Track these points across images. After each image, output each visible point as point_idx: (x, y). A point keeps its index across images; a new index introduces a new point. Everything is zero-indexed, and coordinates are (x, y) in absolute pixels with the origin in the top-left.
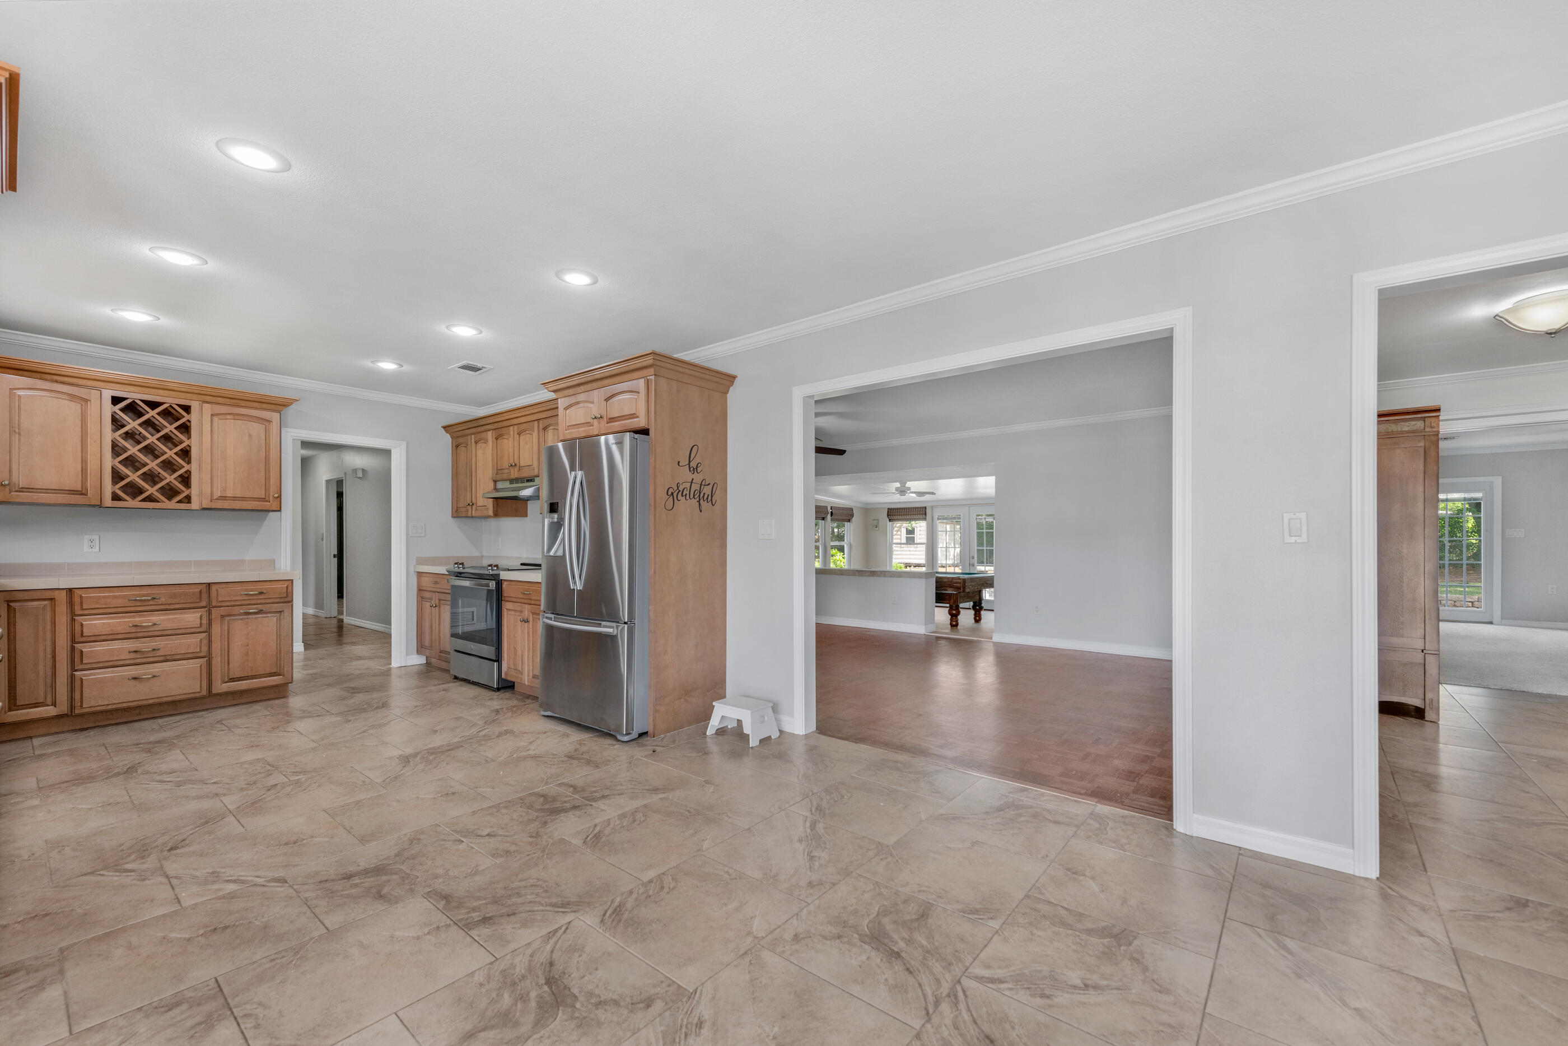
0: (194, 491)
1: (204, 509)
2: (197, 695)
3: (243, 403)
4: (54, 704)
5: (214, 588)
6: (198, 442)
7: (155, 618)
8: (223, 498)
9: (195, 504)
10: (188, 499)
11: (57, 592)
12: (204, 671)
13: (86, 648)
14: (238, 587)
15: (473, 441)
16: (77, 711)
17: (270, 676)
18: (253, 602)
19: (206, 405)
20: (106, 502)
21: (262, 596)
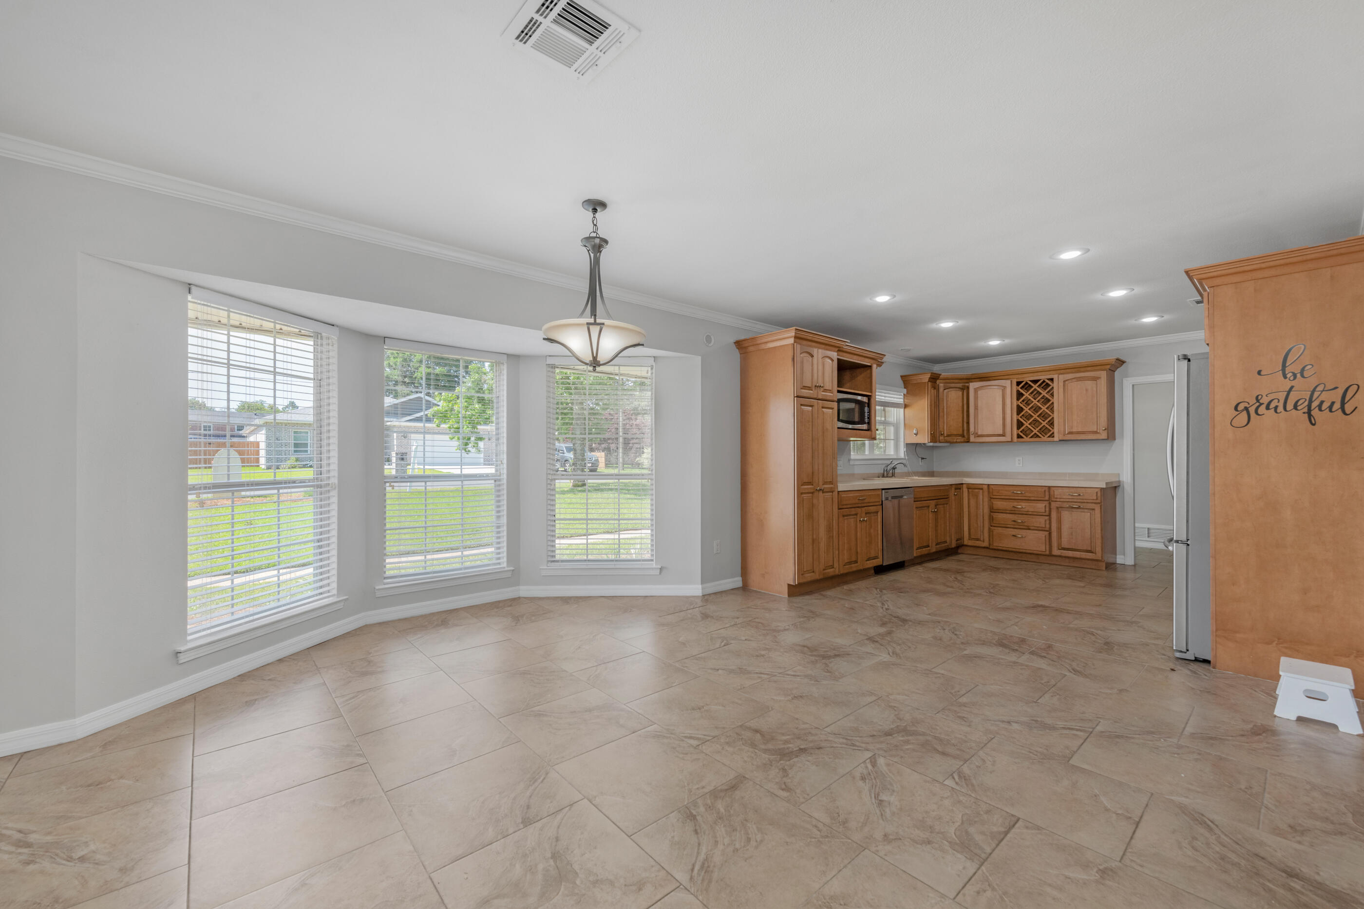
0: (1056, 430)
1: (1060, 440)
2: (1044, 553)
3: (1082, 369)
4: (984, 541)
5: (1052, 488)
6: (1058, 400)
7: (1023, 504)
8: (1072, 433)
9: (1056, 438)
10: (1052, 436)
11: (984, 486)
12: (1047, 540)
13: (995, 515)
14: (1066, 490)
16: (991, 547)
17: (1087, 552)
18: (1075, 500)
19: (1062, 376)
20: (1017, 439)
21: (1080, 497)
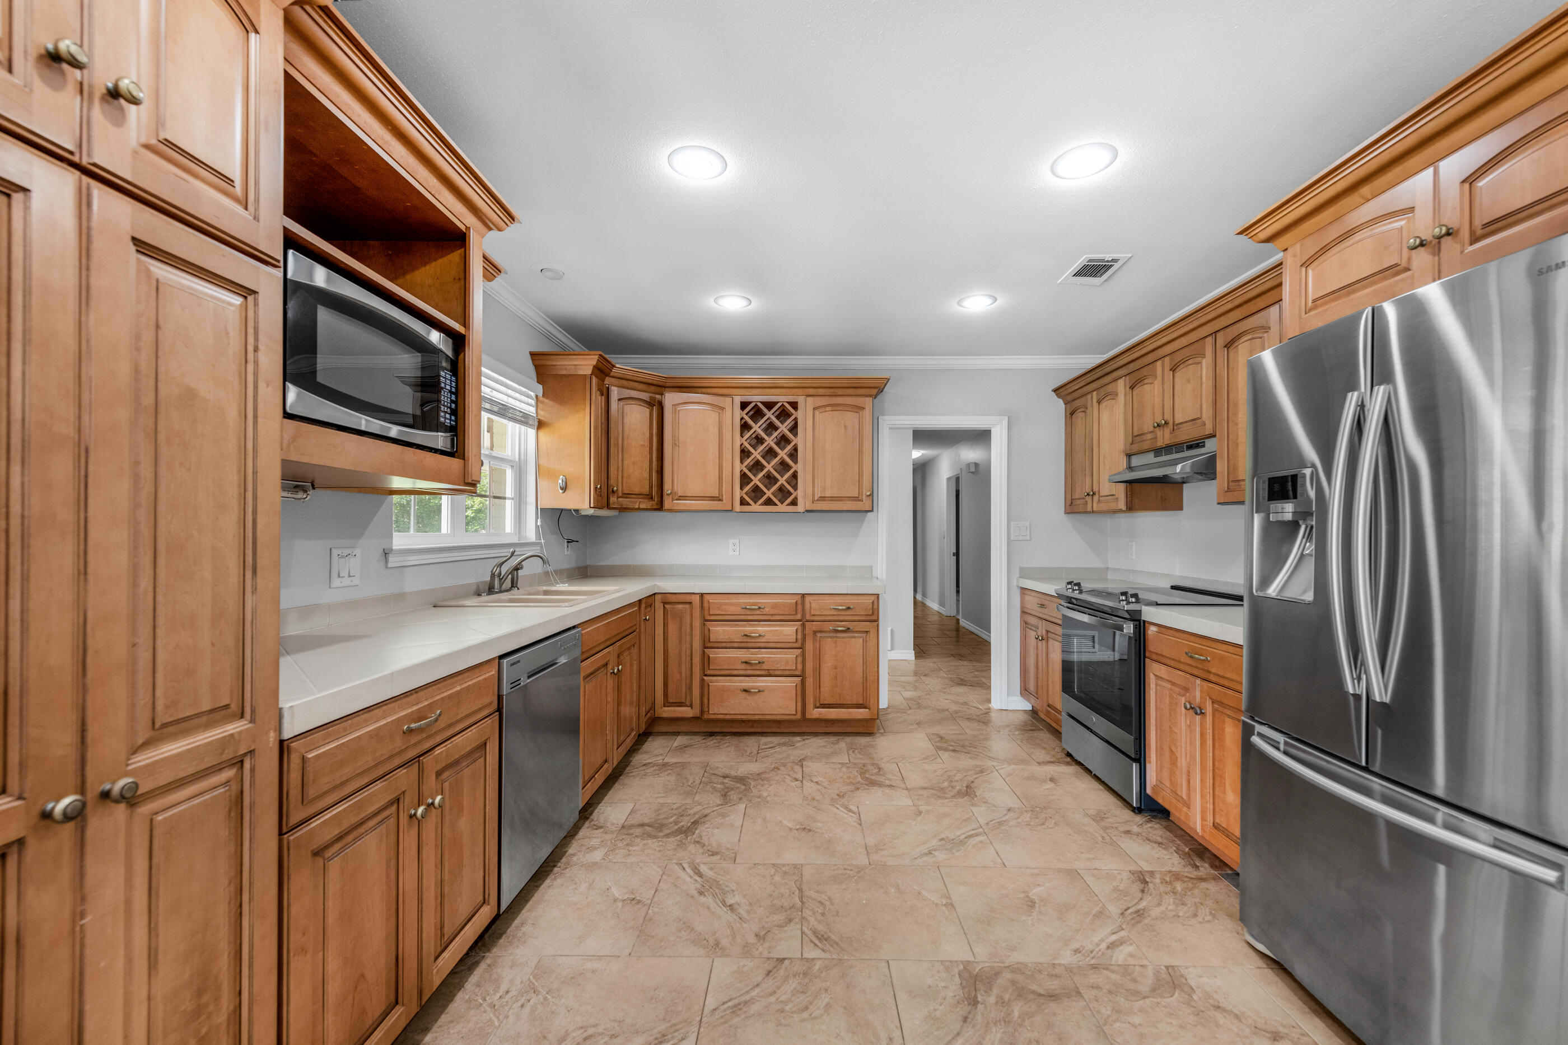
0: (800, 493)
1: (808, 511)
2: (793, 717)
3: (840, 392)
4: (691, 706)
5: (808, 599)
6: (802, 440)
7: (762, 629)
8: (822, 499)
9: (800, 508)
10: (794, 503)
11: (693, 596)
12: (799, 693)
13: (712, 654)
14: (828, 600)
15: (1095, 400)
17: (857, 708)
18: (841, 618)
19: (809, 399)
20: (738, 507)
21: (849, 612)
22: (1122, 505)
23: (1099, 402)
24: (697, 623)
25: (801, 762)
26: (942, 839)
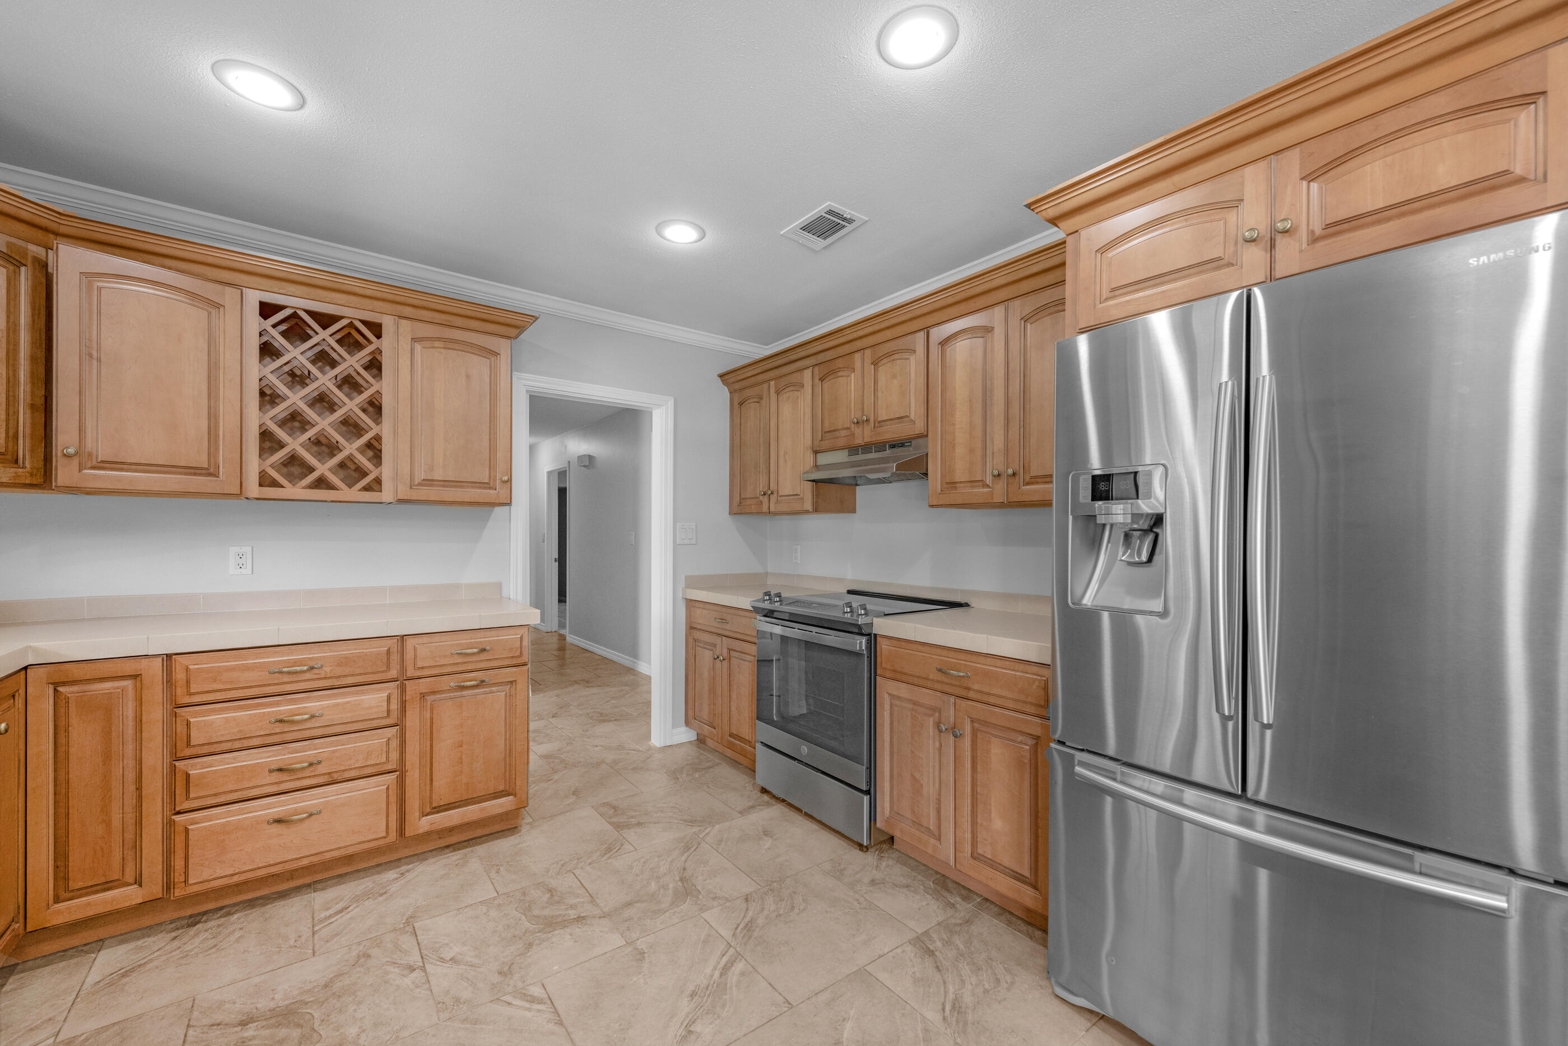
0: (386, 471)
1: (401, 501)
2: (382, 842)
3: (459, 322)
4: (139, 882)
5: (410, 643)
6: (393, 387)
7: (313, 704)
8: (428, 482)
9: (387, 495)
10: (376, 485)
11: (144, 662)
12: (393, 799)
13: (196, 769)
14: (447, 641)
15: (773, 391)
17: (494, 798)
18: (470, 667)
19: (403, 322)
20: (253, 488)
21: (484, 656)
22: (808, 505)
23: (778, 393)
24: (156, 714)
25: (409, 925)
26: (693, 995)
